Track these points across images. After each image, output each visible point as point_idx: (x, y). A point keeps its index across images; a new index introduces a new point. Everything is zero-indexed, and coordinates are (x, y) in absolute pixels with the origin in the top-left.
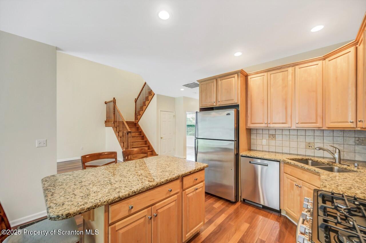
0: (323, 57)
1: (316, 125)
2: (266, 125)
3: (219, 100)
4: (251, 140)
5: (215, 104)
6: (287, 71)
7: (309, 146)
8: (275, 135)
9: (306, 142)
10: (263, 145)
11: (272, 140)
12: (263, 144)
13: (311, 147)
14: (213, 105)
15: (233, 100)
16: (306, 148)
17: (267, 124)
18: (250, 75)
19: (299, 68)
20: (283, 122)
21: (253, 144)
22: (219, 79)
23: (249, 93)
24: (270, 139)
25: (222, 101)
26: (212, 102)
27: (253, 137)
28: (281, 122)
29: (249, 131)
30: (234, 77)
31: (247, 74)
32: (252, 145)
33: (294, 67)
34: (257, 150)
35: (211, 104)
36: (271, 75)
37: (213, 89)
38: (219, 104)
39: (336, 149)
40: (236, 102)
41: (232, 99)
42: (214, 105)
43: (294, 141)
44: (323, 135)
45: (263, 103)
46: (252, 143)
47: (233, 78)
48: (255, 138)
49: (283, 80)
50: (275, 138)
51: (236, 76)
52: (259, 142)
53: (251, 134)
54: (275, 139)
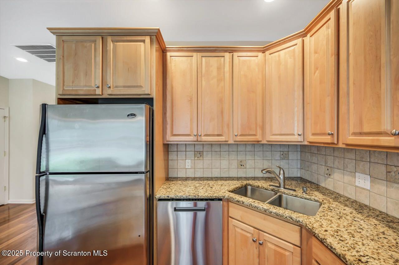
0: (263, 48)
1: (256, 138)
2: (195, 139)
3: (110, 83)
4: (169, 161)
5: (99, 92)
6: (224, 56)
7: (241, 165)
8: (203, 152)
9: (238, 160)
10: (186, 169)
11: (199, 160)
12: (186, 167)
13: (243, 166)
14: (92, 93)
15: (141, 87)
16: (238, 168)
17: (197, 136)
18: (170, 51)
19: (238, 57)
20: (219, 133)
21: (172, 168)
22: (109, 39)
23: (169, 81)
24: (196, 158)
25: (116, 87)
26: (91, 86)
27: (172, 156)
28: (216, 133)
29: (167, 147)
30: (144, 41)
31: (166, 47)
32: (170, 170)
33: (232, 54)
34: (177, 178)
35: (89, 90)
36: (202, 58)
37: (95, 56)
38: (110, 93)
39: (280, 170)
40: (146, 93)
41: (139, 85)
42: (97, 93)
43: (226, 159)
44: (254, 150)
45: (191, 101)
46: (170, 167)
47: (142, 44)
48: (175, 157)
49: (219, 69)
50: (203, 156)
51: (147, 39)
52: (181, 163)
53: (169, 152)
54: (203, 158)
